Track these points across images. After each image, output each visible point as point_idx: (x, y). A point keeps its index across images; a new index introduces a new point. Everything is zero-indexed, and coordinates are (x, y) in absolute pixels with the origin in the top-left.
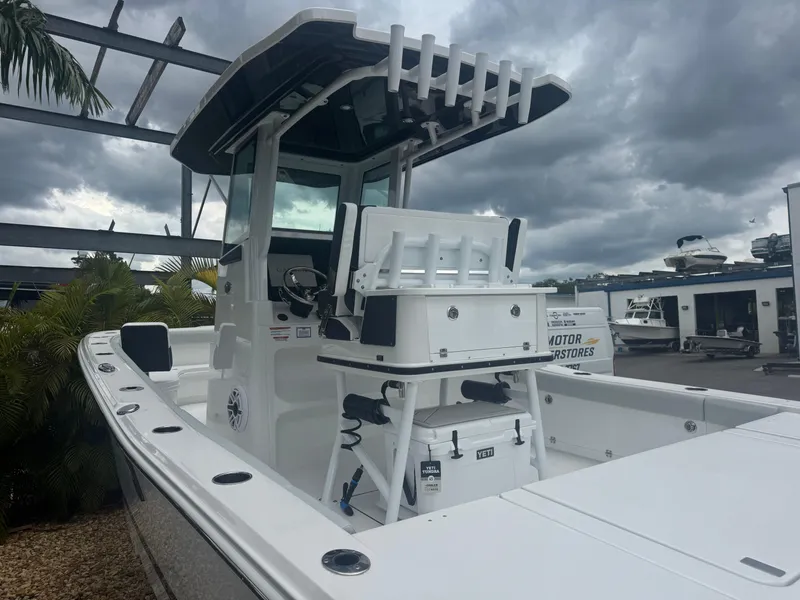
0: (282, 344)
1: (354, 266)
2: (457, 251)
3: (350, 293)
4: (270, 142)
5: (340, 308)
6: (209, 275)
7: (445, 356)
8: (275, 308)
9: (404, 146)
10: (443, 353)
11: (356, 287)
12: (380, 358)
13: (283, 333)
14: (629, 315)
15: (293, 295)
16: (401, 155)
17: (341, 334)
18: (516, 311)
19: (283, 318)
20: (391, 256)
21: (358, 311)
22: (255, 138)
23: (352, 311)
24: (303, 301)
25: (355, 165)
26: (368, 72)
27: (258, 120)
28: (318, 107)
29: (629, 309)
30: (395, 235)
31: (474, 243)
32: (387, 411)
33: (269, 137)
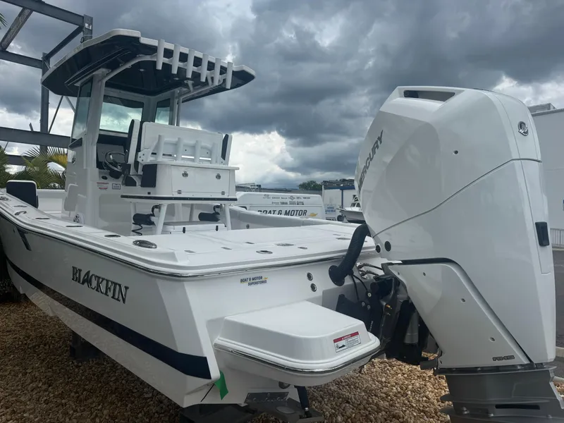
0: (104, 192)
1: (138, 149)
2: (194, 147)
3: (137, 163)
4: (100, 84)
5: (132, 171)
6: (61, 158)
7: (180, 193)
8: (100, 172)
9: (177, 91)
10: (179, 192)
11: (139, 160)
12: (149, 193)
13: (105, 186)
14: (353, 205)
15: (110, 166)
16: (176, 95)
17: (133, 183)
18: (218, 177)
19: (105, 178)
20: (157, 147)
21: (140, 172)
22: (91, 80)
23: (137, 171)
24: (116, 169)
25: (152, 98)
26: (148, 58)
27: (93, 72)
28: (127, 69)
29: (353, 201)
30: (160, 136)
31: (203, 144)
32: (153, 219)
33: (98, 82)
